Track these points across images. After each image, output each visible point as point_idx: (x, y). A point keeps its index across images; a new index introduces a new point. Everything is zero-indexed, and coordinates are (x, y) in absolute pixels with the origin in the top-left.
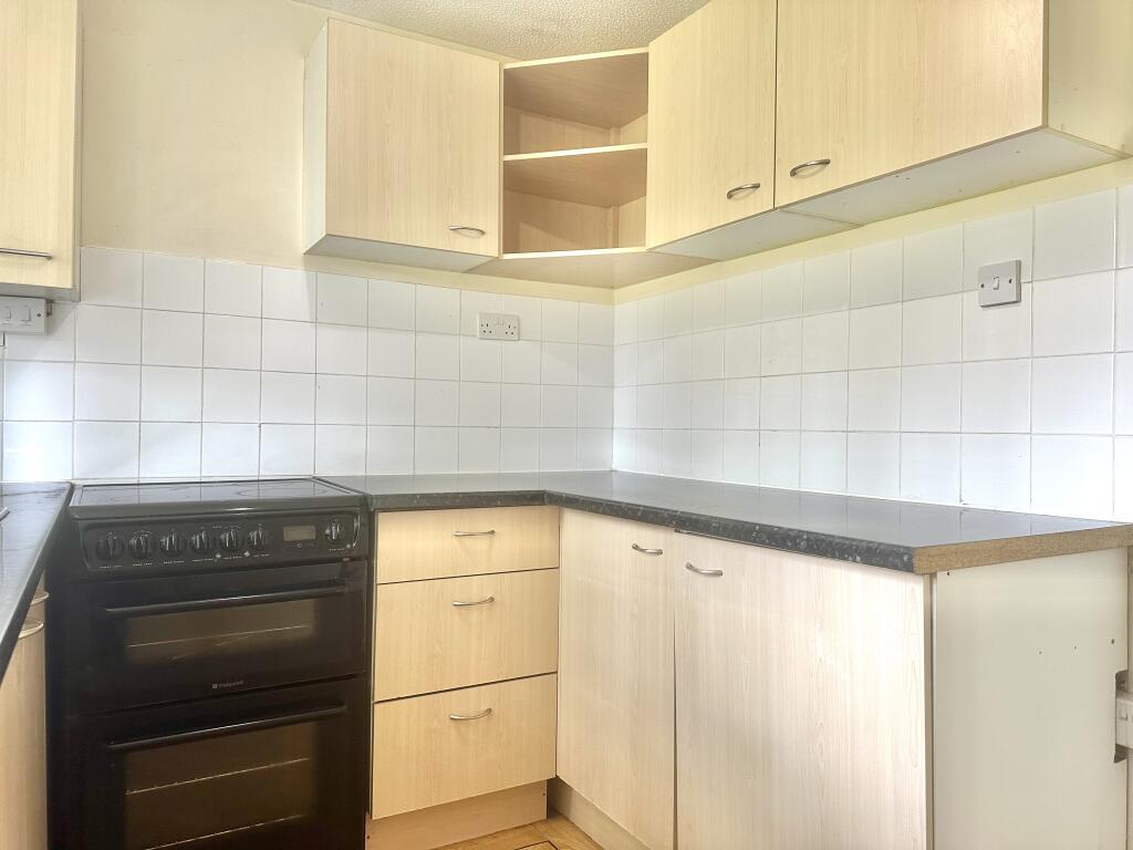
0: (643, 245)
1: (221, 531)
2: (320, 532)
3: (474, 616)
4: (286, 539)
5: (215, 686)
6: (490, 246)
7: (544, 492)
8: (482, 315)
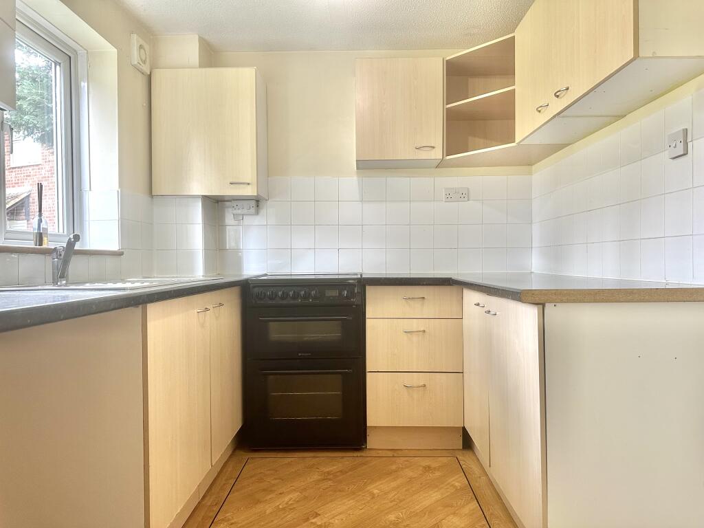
0: (514, 142)
1: (301, 291)
2: (340, 294)
3: (415, 338)
4: (327, 295)
5: (300, 354)
6: (437, 154)
7: (451, 278)
8: (446, 189)
